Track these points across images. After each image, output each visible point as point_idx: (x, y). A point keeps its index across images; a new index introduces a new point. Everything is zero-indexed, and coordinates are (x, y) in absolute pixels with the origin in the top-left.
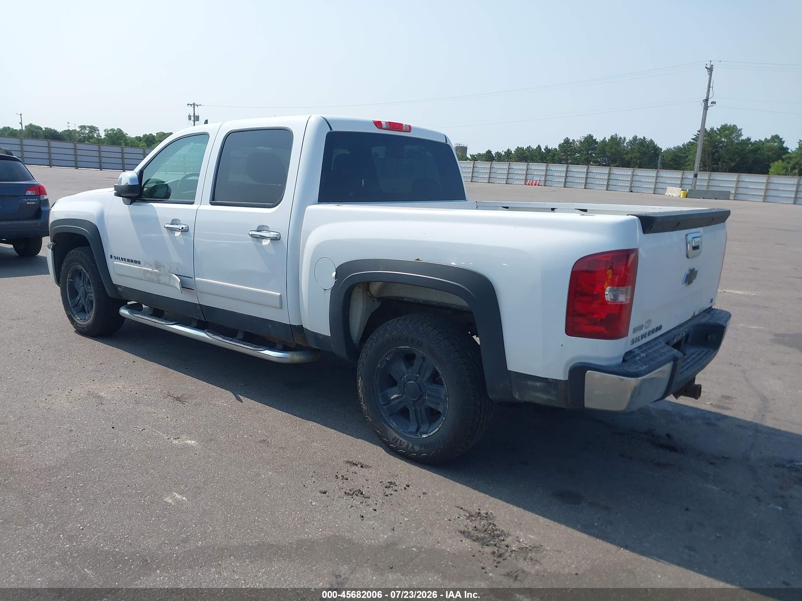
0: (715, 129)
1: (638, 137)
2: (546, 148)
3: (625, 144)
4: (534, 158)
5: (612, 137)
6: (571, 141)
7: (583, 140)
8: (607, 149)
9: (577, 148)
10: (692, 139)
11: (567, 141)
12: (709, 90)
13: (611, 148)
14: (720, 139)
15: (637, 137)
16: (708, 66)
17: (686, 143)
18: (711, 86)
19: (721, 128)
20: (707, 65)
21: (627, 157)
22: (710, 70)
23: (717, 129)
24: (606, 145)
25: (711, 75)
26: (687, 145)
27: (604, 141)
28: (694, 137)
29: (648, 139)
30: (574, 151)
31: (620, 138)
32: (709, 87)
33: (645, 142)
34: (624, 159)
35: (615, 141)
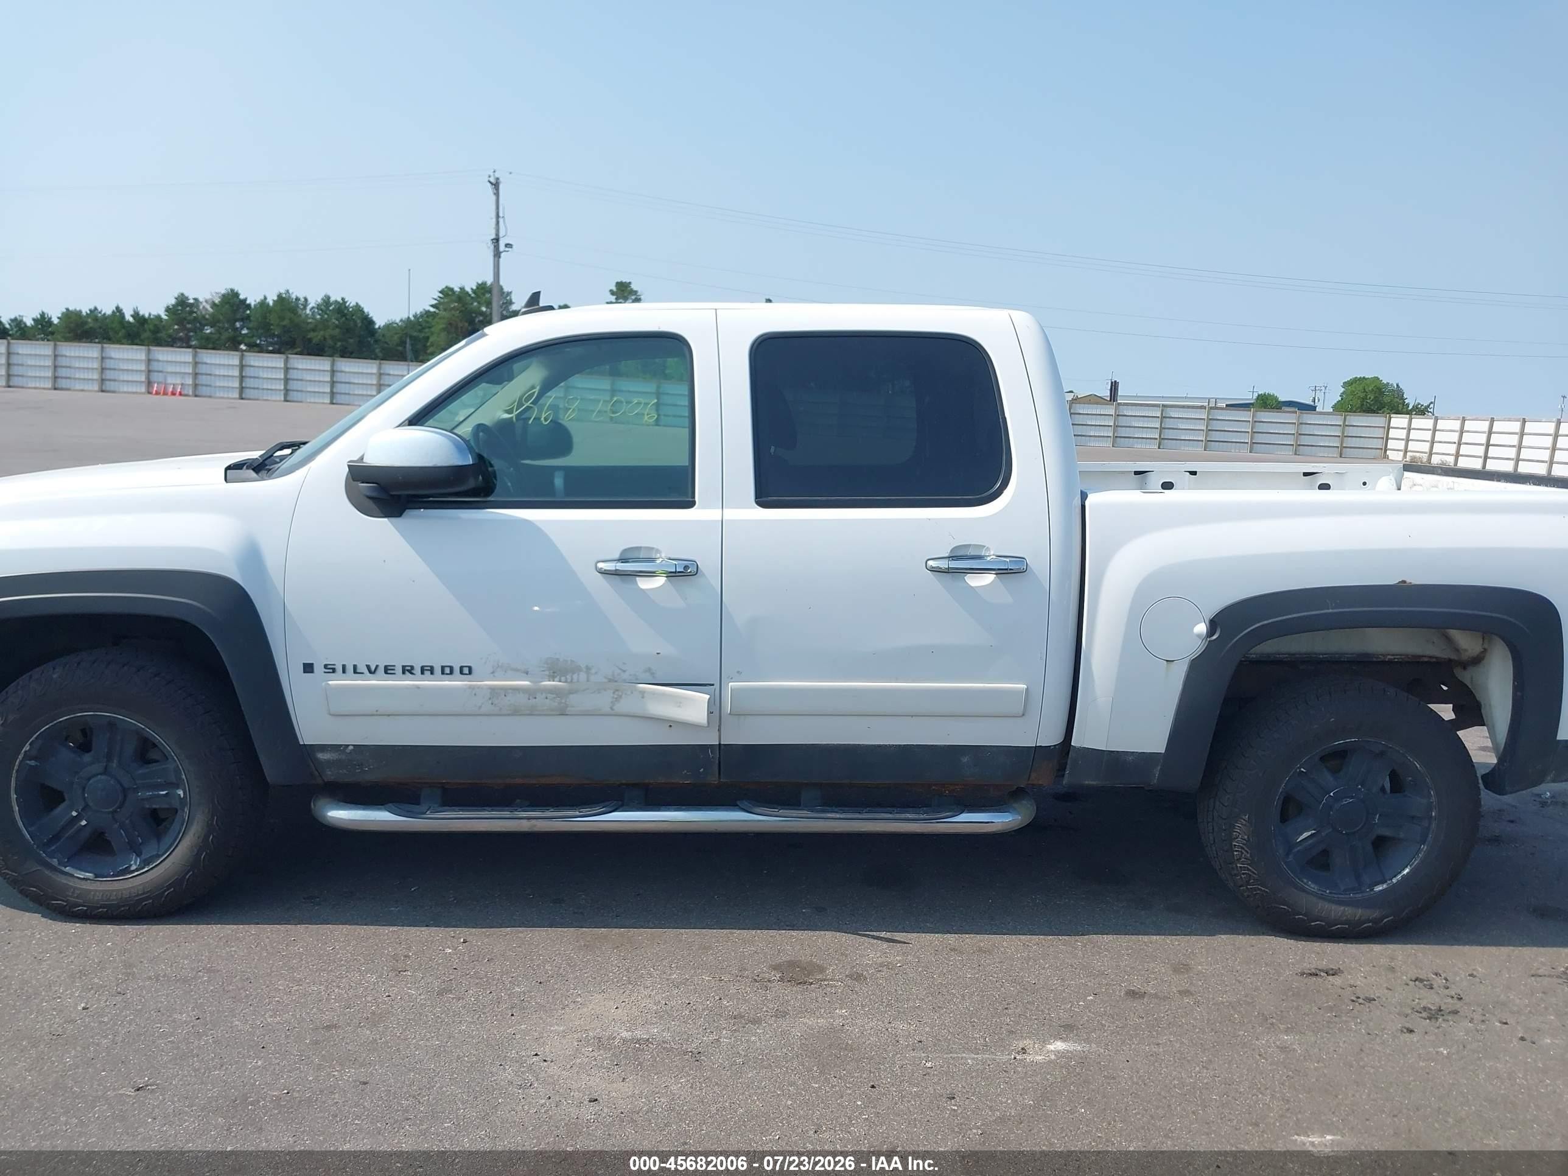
0: (468, 289)
1: (332, 299)
2: (136, 315)
3: (308, 311)
4: (111, 334)
5: (280, 296)
6: (191, 301)
7: (217, 301)
8: (273, 319)
9: (207, 316)
10: (432, 306)
11: (182, 301)
12: (498, 223)
13: (282, 318)
14: (479, 308)
15: (329, 298)
16: (492, 180)
17: (418, 313)
18: (501, 215)
19: (477, 288)
20: (490, 177)
21: (316, 337)
22: (496, 185)
23: (472, 289)
24: (270, 312)
25: (497, 194)
26: (422, 316)
27: (263, 303)
28: (435, 302)
29: (351, 302)
30: (200, 322)
31: (297, 299)
32: (498, 216)
33: (347, 308)
34: (310, 340)
35: (286, 305)
